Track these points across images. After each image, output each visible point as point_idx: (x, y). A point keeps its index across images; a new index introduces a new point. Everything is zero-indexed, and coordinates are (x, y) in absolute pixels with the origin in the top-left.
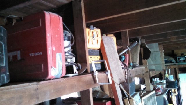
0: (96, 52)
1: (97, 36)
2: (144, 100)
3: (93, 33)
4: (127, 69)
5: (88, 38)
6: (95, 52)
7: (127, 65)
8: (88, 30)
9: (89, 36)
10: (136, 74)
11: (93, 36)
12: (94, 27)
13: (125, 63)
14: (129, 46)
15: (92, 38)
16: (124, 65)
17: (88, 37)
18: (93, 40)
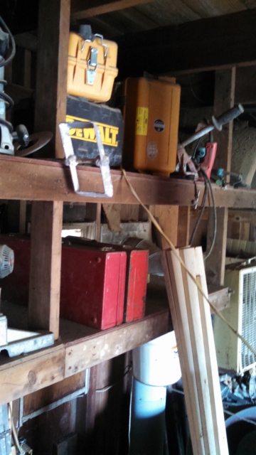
0: (101, 112)
1: (102, 62)
2: (245, 275)
3: (90, 49)
4: (205, 184)
5: (72, 62)
6: (95, 112)
7: (208, 172)
8: (75, 39)
9: (76, 57)
10: (235, 204)
11: (90, 59)
12: (94, 32)
13: (204, 168)
14: (218, 119)
15: (86, 66)
16: (199, 173)
17: (75, 59)
18: (88, 73)
